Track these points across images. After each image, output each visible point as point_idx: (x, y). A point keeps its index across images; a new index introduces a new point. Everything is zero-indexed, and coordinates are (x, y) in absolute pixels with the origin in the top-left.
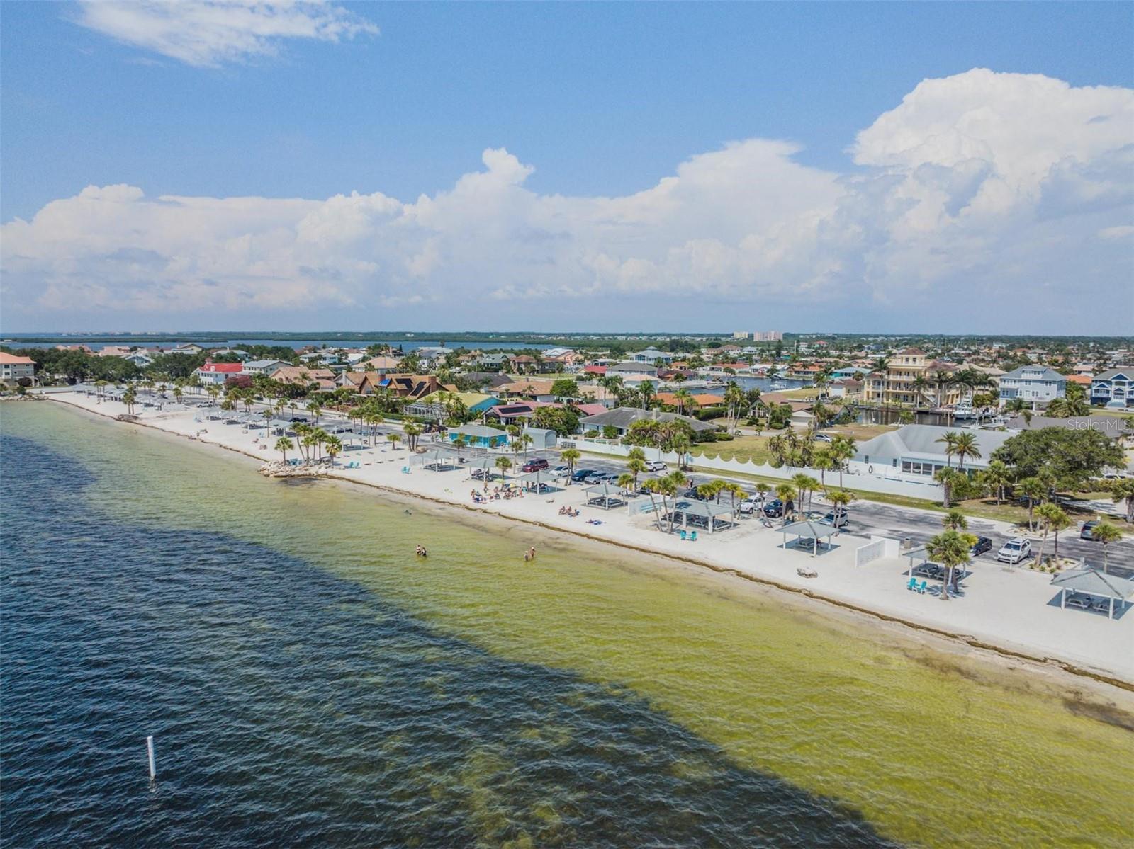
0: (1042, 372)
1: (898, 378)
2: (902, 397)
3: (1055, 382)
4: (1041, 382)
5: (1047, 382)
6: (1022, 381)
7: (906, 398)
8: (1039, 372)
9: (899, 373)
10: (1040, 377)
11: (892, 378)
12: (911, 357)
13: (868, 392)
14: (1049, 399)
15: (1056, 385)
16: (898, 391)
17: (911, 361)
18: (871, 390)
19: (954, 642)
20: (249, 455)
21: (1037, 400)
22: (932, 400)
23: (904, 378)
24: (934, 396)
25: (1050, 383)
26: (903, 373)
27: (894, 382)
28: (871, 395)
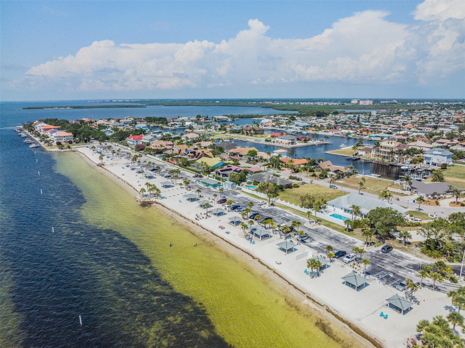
0: (442, 151)
1: (384, 150)
2: (386, 157)
3: (446, 156)
4: (441, 155)
5: (443, 156)
6: (433, 154)
7: (387, 158)
8: (440, 151)
9: (385, 148)
10: (440, 153)
11: (382, 150)
12: (390, 142)
13: (373, 154)
14: (443, 162)
15: (446, 157)
16: (384, 155)
17: (390, 143)
18: (374, 153)
19: (303, 296)
20: (135, 189)
21: (438, 163)
22: (397, 159)
23: (387, 150)
24: (398, 158)
25: (444, 156)
26: (387, 148)
27: (383, 151)
28: (374, 155)
